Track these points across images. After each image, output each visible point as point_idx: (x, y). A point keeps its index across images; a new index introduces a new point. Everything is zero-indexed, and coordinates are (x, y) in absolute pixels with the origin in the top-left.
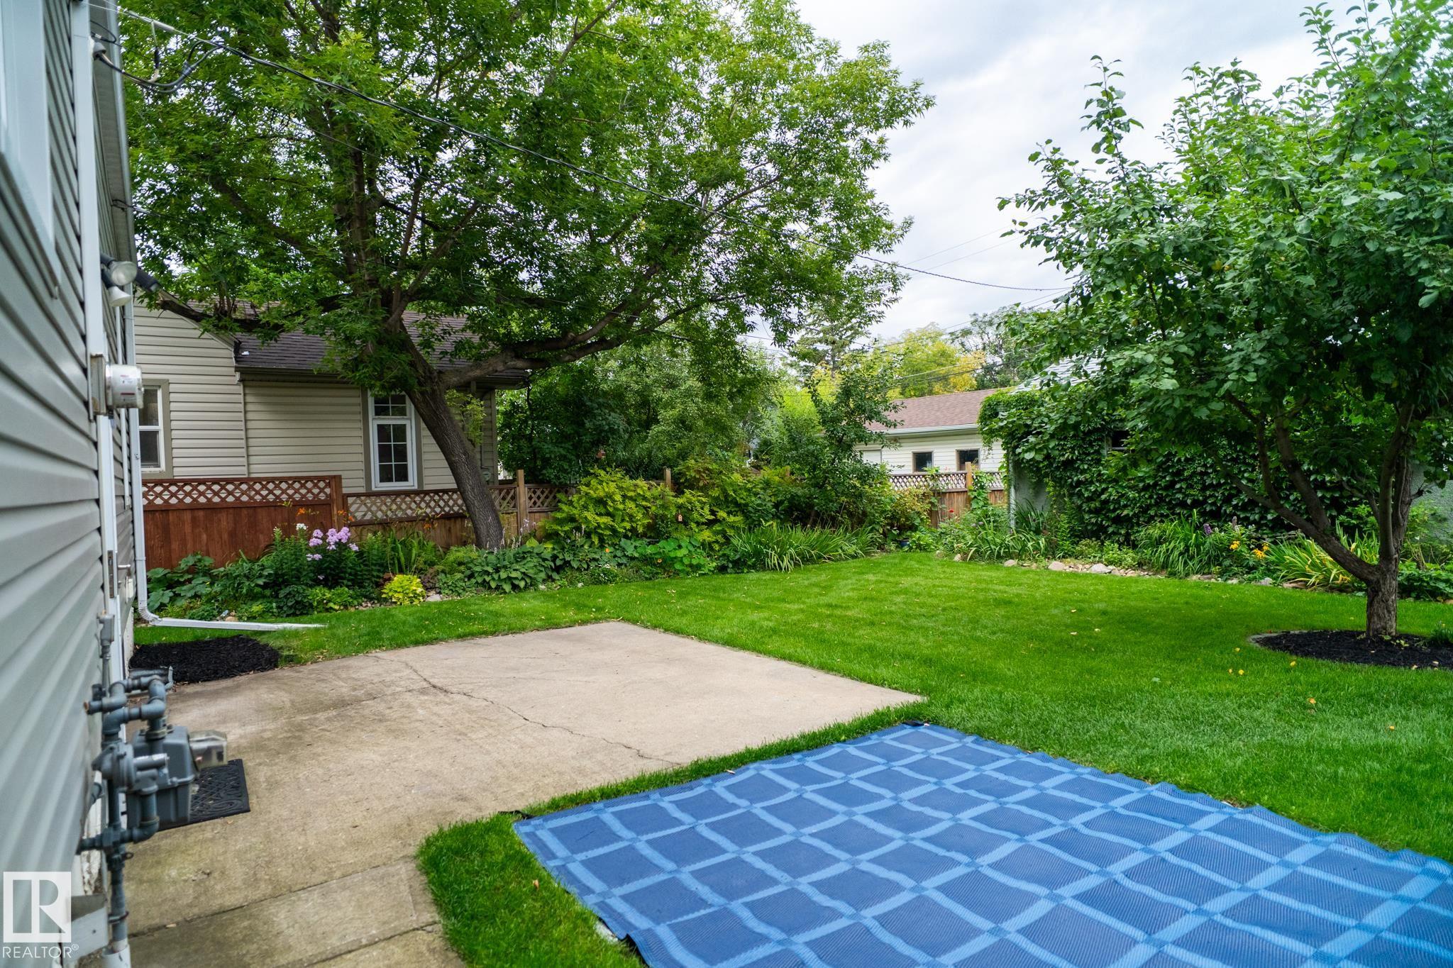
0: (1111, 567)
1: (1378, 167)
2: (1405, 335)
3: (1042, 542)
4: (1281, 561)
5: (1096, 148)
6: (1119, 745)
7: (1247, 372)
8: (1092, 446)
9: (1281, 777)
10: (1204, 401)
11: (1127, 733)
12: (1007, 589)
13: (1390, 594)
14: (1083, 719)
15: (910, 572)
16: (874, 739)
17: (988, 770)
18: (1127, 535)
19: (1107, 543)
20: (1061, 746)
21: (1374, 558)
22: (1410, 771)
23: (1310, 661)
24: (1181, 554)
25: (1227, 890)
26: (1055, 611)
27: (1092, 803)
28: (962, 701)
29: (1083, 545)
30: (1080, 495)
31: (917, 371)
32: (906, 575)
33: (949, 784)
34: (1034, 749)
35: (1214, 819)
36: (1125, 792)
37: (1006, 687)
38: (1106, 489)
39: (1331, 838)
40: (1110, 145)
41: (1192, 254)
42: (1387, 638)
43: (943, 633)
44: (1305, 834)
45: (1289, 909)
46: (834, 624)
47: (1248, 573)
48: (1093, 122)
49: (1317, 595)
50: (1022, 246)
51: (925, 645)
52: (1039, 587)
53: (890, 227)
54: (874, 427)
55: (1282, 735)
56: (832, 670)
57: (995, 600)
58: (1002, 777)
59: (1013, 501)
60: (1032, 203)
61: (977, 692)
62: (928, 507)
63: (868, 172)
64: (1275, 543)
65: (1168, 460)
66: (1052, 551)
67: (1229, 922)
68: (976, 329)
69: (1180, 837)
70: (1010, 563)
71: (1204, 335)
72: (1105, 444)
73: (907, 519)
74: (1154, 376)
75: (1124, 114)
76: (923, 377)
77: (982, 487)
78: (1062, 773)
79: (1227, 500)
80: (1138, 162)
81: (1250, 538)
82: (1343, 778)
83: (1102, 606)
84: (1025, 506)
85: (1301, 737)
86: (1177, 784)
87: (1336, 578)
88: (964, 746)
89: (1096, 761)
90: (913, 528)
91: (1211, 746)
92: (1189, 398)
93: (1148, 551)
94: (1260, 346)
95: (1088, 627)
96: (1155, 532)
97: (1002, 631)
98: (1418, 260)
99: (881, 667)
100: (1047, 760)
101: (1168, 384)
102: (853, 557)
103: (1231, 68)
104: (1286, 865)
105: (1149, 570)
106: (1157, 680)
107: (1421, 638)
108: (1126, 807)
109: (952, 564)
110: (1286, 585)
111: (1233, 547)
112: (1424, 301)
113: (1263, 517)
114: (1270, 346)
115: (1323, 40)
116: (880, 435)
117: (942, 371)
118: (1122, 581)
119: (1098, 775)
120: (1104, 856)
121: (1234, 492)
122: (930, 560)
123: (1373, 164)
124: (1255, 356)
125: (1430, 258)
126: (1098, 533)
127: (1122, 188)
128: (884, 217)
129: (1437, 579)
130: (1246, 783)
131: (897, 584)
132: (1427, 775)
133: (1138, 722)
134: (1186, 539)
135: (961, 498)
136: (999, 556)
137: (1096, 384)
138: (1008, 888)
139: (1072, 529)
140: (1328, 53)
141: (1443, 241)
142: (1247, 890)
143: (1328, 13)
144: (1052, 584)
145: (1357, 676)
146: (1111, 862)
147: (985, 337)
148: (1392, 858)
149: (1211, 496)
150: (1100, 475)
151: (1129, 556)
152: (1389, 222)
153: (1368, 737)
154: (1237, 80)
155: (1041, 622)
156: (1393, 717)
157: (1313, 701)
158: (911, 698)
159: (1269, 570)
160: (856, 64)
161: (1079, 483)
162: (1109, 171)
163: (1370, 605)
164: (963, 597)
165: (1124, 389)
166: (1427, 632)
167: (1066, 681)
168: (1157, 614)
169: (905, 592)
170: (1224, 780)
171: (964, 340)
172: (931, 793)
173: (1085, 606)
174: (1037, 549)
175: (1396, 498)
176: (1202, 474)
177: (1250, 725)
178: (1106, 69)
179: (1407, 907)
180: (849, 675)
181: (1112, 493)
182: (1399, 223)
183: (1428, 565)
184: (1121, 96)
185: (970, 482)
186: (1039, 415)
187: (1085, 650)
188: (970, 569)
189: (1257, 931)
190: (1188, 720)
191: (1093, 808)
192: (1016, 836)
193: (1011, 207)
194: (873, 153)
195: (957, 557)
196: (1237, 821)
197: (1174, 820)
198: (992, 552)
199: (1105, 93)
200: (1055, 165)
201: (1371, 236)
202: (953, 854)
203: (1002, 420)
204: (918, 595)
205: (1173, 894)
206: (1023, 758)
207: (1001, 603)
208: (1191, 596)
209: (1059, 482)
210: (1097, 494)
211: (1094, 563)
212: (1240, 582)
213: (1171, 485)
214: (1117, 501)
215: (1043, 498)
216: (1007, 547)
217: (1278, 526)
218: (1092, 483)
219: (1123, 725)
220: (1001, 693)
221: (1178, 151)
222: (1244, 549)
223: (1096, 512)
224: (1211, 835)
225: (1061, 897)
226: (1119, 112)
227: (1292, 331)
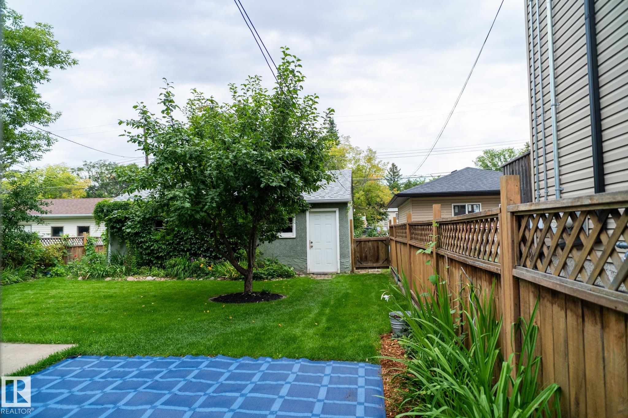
0: (154, 278)
1: (251, 142)
2: (256, 195)
3: (124, 268)
4: (217, 270)
5: (163, 112)
6: (169, 346)
7: (213, 203)
8: (147, 227)
9: (225, 344)
10: (198, 212)
11: (171, 340)
12: (109, 291)
13: (251, 279)
14: (153, 339)
15: (55, 287)
16: (51, 369)
17: (115, 368)
18: (161, 264)
19: (153, 267)
20: (146, 351)
21: (245, 267)
22: (259, 334)
23: (229, 304)
24: (183, 270)
25: (213, 385)
26: (133, 298)
27: (162, 370)
28: (97, 342)
29: (143, 269)
30: (142, 247)
31: (53, 186)
32: (52, 289)
33: (97, 379)
34: (134, 355)
35: (206, 363)
36: (173, 362)
37: (117, 332)
38: (153, 245)
39: (241, 359)
40: (168, 112)
41: (195, 159)
42: (250, 293)
43: (80, 314)
44: (233, 360)
45: (232, 384)
46: (12, 318)
47: (206, 276)
48: (162, 102)
49: (228, 282)
50: (128, 142)
51: (71, 321)
52: (124, 289)
53: (49, 115)
54: (33, 213)
55: (223, 330)
56: (17, 341)
57: (104, 296)
58: (122, 370)
59: (109, 250)
60: (133, 125)
61: (103, 337)
62: (62, 254)
63: (37, 84)
64: (215, 264)
65: (178, 233)
66: (128, 272)
67: (215, 395)
68: (85, 168)
69: (196, 372)
70: (108, 279)
71: (199, 188)
72: (153, 226)
73: (50, 261)
74: (182, 202)
75: (174, 102)
76: (56, 189)
77: (92, 244)
78: (147, 362)
79: (199, 249)
80: (178, 121)
81: (207, 262)
82: (242, 340)
83: (153, 293)
84: (116, 252)
85: (229, 330)
86: (192, 354)
87: (234, 276)
88: (101, 361)
89: (161, 354)
90: (54, 265)
91: (202, 339)
92: (193, 210)
93: (170, 270)
94: (217, 194)
95: (149, 303)
96: (172, 262)
97: (110, 309)
98: (260, 173)
99: (47, 335)
100: (141, 358)
101: (187, 205)
102: (16, 282)
103: (211, 99)
104: (229, 371)
105: (170, 277)
106: (179, 319)
107: (259, 293)
108: (175, 367)
109: (78, 282)
110: (218, 279)
111: (201, 266)
112: (262, 186)
113: (211, 255)
114: (220, 194)
115: (234, 96)
116: (37, 218)
117: (68, 186)
118: (160, 283)
119: (162, 359)
120: (169, 386)
121: (201, 245)
122: (65, 280)
123: (250, 141)
124: (215, 197)
125: (264, 173)
126: (149, 264)
127: (171, 129)
128: (47, 109)
129: (261, 273)
130: (215, 348)
131: (47, 294)
132: (264, 334)
133: (175, 336)
134: (184, 264)
135: (80, 250)
136: (103, 276)
137: (157, 202)
138: (133, 411)
139: (138, 262)
140: (236, 100)
141: (266, 168)
142: (219, 382)
143: (236, 88)
144: (130, 286)
145: (243, 307)
146: (172, 388)
147: (91, 173)
148: (257, 361)
149: (193, 247)
150: (150, 238)
151: (162, 272)
152: (253, 159)
153: (247, 326)
154: (212, 103)
155: (128, 303)
156: (253, 319)
157: (231, 318)
158: (70, 346)
159: (213, 274)
160: (34, 30)
161: (141, 242)
162: (167, 122)
163: (245, 283)
164: (87, 296)
165: (167, 205)
166: (260, 290)
167: (143, 325)
168: (175, 294)
169: (54, 297)
170: (207, 349)
171: (79, 172)
172: (88, 385)
173: (147, 294)
174: (121, 272)
175: (253, 247)
176: (190, 239)
177: (213, 329)
178: (168, 84)
179: (262, 373)
180: (29, 342)
181: (156, 246)
182: (255, 160)
183: (259, 269)
184: (173, 95)
185: (85, 242)
186: (131, 213)
187: (149, 312)
188: (88, 284)
189: (224, 394)
190: (193, 331)
191: (163, 371)
192: (133, 390)
193: (124, 125)
194: (40, 76)
195: (80, 278)
196: (213, 361)
197: (193, 367)
198: (99, 275)
199: (167, 92)
200: (144, 113)
201: (249, 163)
202: (106, 406)
203: (114, 214)
204: (62, 298)
205: (196, 392)
206: (130, 360)
207: (106, 297)
208: (187, 286)
209: (132, 242)
210: (149, 247)
211: (147, 276)
212: (203, 280)
213: (179, 243)
214: (157, 250)
215: (124, 249)
216: (107, 271)
217: (216, 258)
218: (147, 242)
219: (169, 338)
220: (115, 336)
221: (188, 118)
222: (205, 267)
223: (149, 254)
224: (206, 369)
225: (156, 406)
226: (172, 101)
227: (226, 189)
